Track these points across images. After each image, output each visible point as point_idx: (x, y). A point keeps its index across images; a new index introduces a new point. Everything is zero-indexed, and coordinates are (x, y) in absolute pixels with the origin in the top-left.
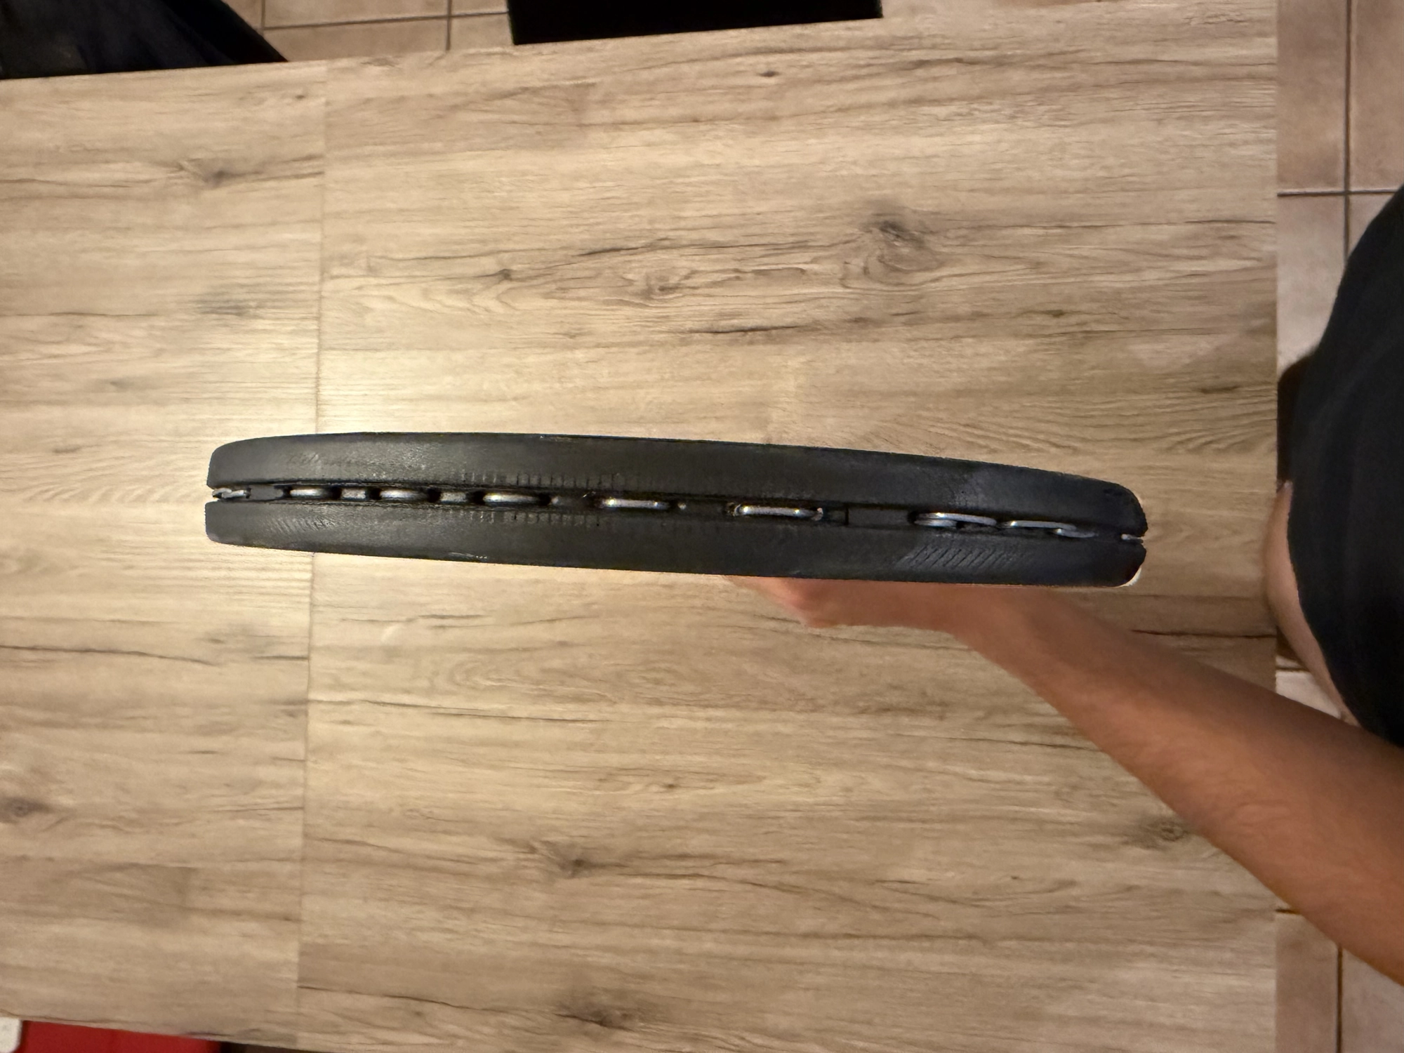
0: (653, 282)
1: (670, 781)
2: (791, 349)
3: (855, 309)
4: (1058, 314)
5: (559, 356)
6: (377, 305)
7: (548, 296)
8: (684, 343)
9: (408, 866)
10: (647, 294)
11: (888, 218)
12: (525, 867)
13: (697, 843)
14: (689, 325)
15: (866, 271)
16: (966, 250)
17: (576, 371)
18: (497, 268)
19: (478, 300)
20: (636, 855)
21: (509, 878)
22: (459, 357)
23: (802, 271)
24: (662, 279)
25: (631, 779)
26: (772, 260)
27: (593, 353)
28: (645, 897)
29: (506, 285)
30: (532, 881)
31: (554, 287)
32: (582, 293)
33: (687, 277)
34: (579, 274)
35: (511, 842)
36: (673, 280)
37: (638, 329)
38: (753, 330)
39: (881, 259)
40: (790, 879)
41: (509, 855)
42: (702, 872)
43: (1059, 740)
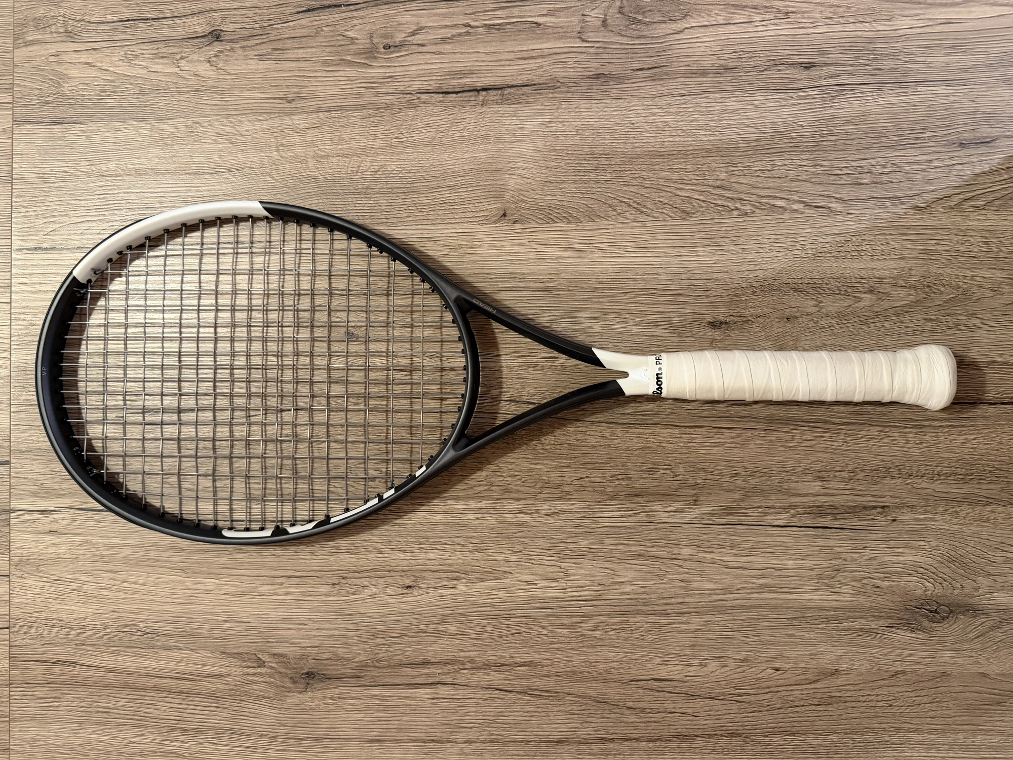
0: (375, 40)
1: (408, 582)
2: (526, 110)
3: (594, 66)
5: (276, 123)
6: (74, 72)
7: (261, 57)
8: (411, 105)
9: (126, 686)
10: (371, 53)
12: (253, 682)
13: (439, 648)
14: (417, 85)
15: (604, 23)
17: (296, 139)
18: (208, 29)
19: (184, 64)
20: (375, 663)
21: (237, 694)
22: (167, 126)
23: (538, 25)
24: (385, 36)
25: (365, 582)
26: (506, 13)
27: (313, 119)
28: (385, 709)
29: (217, 47)
30: (259, 698)
31: (269, 47)
32: (300, 53)
33: (413, 34)
34: (298, 33)
35: (237, 655)
36: (399, 37)
37: (362, 91)
38: (485, 89)
39: (621, 10)
40: (539, 683)
41: (235, 669)
42: (445, 679)
43: (820, 521)
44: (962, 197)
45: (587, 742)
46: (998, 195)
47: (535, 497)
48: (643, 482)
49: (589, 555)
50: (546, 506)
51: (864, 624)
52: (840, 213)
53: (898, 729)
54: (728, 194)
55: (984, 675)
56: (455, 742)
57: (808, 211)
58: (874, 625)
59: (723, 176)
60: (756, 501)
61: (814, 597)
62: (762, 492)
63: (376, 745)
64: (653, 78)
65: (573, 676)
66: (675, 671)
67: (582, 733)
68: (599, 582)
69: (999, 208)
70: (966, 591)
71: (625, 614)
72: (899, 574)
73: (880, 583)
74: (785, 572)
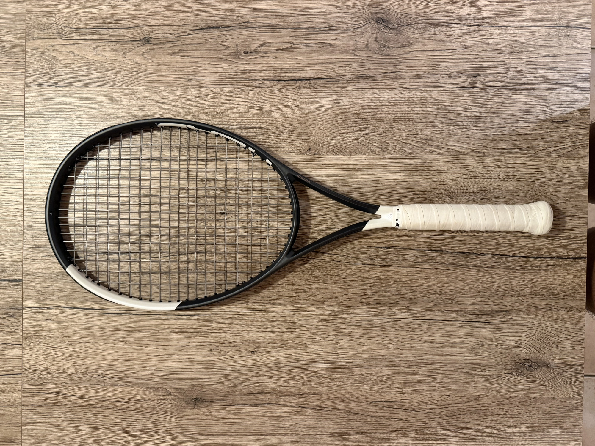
0: (239, 48)
1: (252, 349)
2: (323, 92)
3: (361, 70)
4: (475, 76)
5: (181, 92)
6: (62, 57)
7: (173, 54)
8: (259, 87)
9: (91, 406)
10: (236, 55)
11: (380, 15)
12: (164, 404)
13: (268, 385)
14: (263, 75)
15: (367, 46)
17: (193, 102)
18: (143, 36)
19: (127, 55)
20: (233, 393)
21: (154, 410)
22: (118, 91)
23: (331, 45)
24: (245, 46)
25: (229, 349)
26: (313, 37)
27: (203, 91)
28: (238, 418)
29: (147, 47)
30: (167, 412)
31: (178, 48)
32: (196, 53)
33: (261, 46)
34: (195, 41)
35: (155, 389)
36: (253, 47)
37: (231, 77)
38: (301, 80)
39: (376, 39)
40: (323, 403)
41: (154, 397)
42: (271, 401)
43: (473, 318)
44: (552, 149)
45: (348, 434)
46: (570, 149)
47: (323, 304)
48: (381, 297)
49: (351, 335)
50: (329, 308)
51: (494, 372)
52: (489, 155)
53: (510, 426)
54: (430, 143)
55: (554, 398)
56: (277, 435)
57: (473, 154)
58: (499, 373)
59: (428, 133)
60: (441, 308)
61: (468, 358)
62: (444, 303)
63: (233, 437)
64: (392, 78)
65: (341, 399)
66: (395, 397)
67: (345, 430)
68: (357, 350)
69: (570, 156)
70: (546, 355)
71: (370, 366)
72: (513, 346)
73: (503, 351)
74: (454, 345)
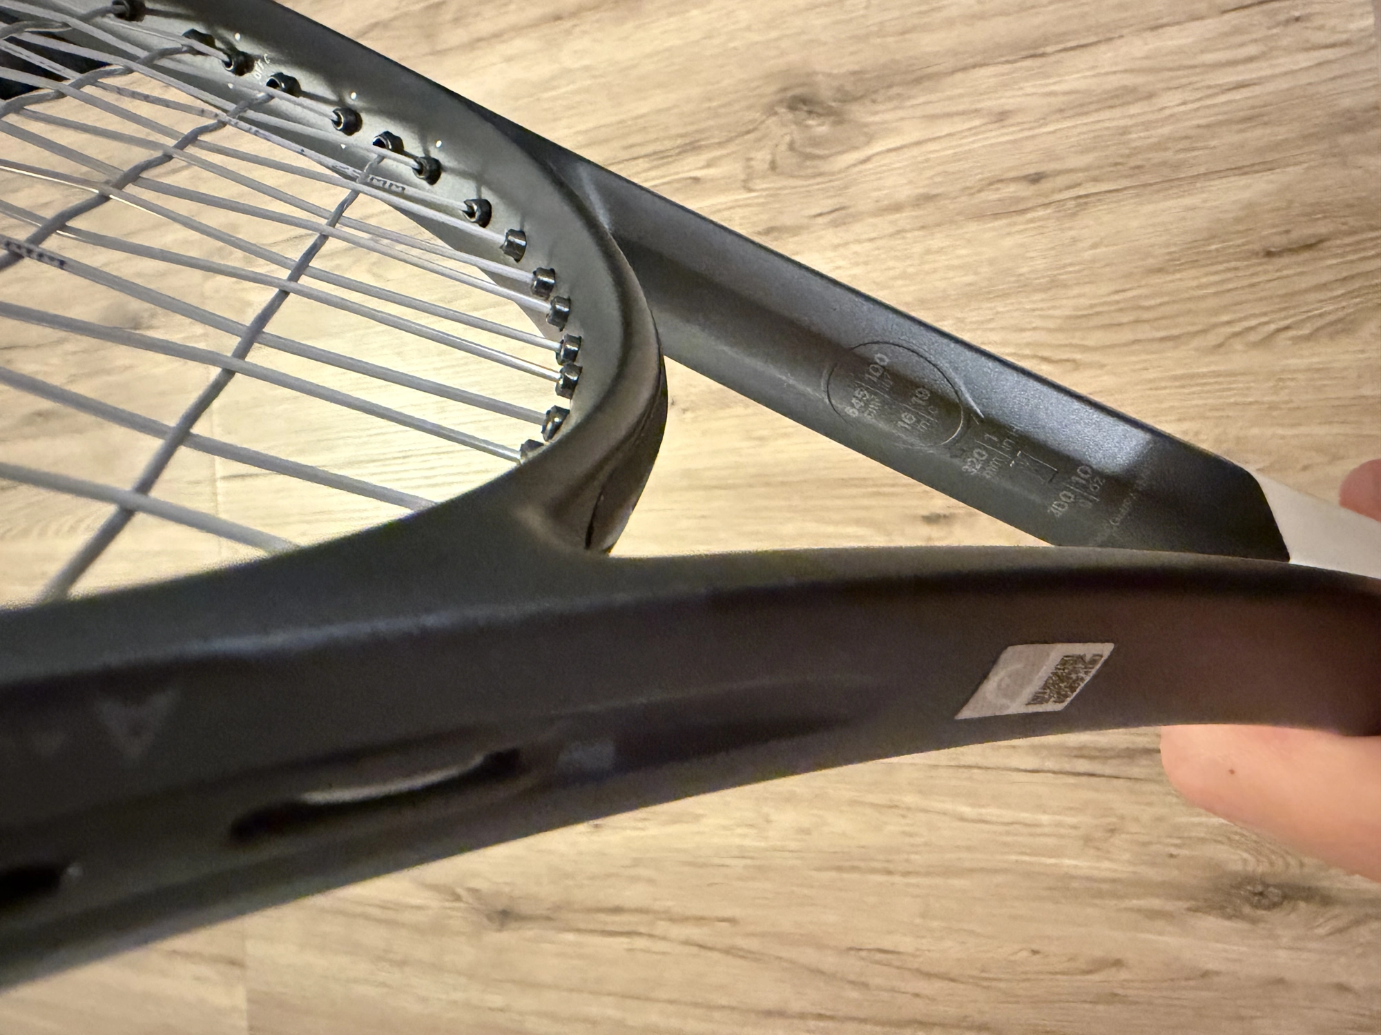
4: (1036, 179)
11: (798, 91)
12: (452, 917)
15: (773, 166)
16: (900, 113)
20: (567, 905)
23: (696, 180)
40: (741, 942)
42: (642, 930)
43: (1083, 765)
44: (1273, 327)
61: (1078, 863)
64: (835, 224)
65: (782, 938)
66: (906, 943)
69: (1332, 336)
70: (1306, 870)
72: (1203, 840)
73: (1174, 851)
74: (1038, 830)
